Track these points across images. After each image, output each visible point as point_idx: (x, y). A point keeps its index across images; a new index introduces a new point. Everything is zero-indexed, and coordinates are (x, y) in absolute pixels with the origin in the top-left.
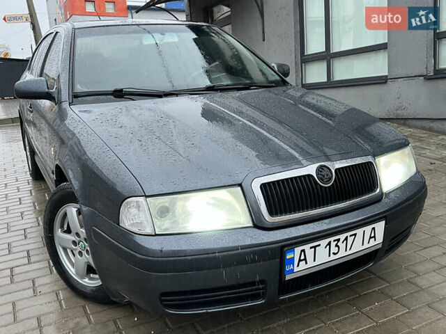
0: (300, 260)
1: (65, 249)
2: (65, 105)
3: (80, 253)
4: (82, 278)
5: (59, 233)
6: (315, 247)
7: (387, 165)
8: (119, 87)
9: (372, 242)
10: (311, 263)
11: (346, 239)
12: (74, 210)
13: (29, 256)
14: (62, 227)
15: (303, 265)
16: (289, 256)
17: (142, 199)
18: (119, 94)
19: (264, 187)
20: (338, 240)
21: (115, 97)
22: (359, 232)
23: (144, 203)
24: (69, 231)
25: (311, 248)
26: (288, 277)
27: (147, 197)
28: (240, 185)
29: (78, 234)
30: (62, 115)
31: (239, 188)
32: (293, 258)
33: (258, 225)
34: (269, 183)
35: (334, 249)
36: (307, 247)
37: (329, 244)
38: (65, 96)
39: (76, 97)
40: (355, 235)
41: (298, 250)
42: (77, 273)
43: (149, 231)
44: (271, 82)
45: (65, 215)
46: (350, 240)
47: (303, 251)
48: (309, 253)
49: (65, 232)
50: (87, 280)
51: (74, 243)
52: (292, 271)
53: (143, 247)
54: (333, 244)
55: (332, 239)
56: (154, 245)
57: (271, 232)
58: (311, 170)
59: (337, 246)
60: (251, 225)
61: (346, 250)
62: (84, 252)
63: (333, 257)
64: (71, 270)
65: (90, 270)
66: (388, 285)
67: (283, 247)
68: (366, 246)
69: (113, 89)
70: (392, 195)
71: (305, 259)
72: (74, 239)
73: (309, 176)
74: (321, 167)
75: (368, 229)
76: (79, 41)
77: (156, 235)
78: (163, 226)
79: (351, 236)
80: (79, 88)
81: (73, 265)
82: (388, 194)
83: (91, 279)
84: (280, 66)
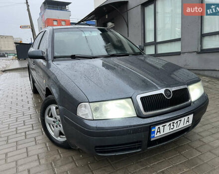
0: (157, 132)
1: (49, 124)
2: (50, 62)
3: (57, 126)
4: (57, 137)
5: (47, 117)
6: (164, 126)
7: (193, 89)
8: (73, 54)
9: (188, 124)
10: (162, 133)
11: (177, 122)
12: (54, 107)
13: (33, 127)
14: (48, 115)
15: (159, 134)
16: (153, 130)
17: (87, 104)
18: (73, 57)
19: (142, 99)
20: (174, 123)
21: (72, 58)
22: (182, 119)
23: (88, 105)
24: (51, 116)
26: (152, 139)
27: (90, 102)
28: (131, 98)
29: (55, 118)
30: (48, 66)
31: (130, 99)
33: (139, 116)
34: (144, 97)
35: (172, 127)
36: (161, 126)
37: (170, 124)
38: (50, 57)
39: (55, 58)
40: (181, 120)
41: (157, 127)
42: (55, 135)
43: (90, 118)
44: (137, 53)
45: (50, 109)
46: (179, 122)
47: (159, 128)
48: (162, 128)
49: (50, 117)
50: (59, 138)
51: (54, 122)
52: (154, 137)
53: (88, 125)
54: (172, 125)
55: (171, 122)
56: (93, 124)
57: (145, 119)
58: (162, 91)
59: (173, 125)
60: (136, 116)
61: (177, 127)
62: (58, 126)
63: (171, 130)
64: (52, 134)
65: (61, 134)
66: (190, 141)
67: (150, 126)
68: (185, 125)
69: (71, 55)
70: (195, 102)
71: (160, 131)
72: (54, 120)
73: (161, 94)
74: (166, 90)
76: (56, 35)
77: (94, 120)
78: (97, 116)
80: (56, 54)
81: (53, 131)
82: (194, 102)
83: (61, 138)
84: (140, 46)
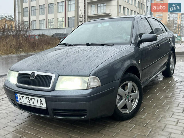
6: (23, 96)
10: (22, 102)
15: (20, 101)
20: (29, 98)
25: (21, 96)
32: (17, 97)
37: (26, 98)
41: (18, 95)
46: (33, 100)
48: (21, 98)
52: (18, 101)
55: (27, 96)
61: (32, 103)
63: (28, 103)
68: (39, 105)
71: (20, 99)
75: (39, 99)
79: (33, 98)
